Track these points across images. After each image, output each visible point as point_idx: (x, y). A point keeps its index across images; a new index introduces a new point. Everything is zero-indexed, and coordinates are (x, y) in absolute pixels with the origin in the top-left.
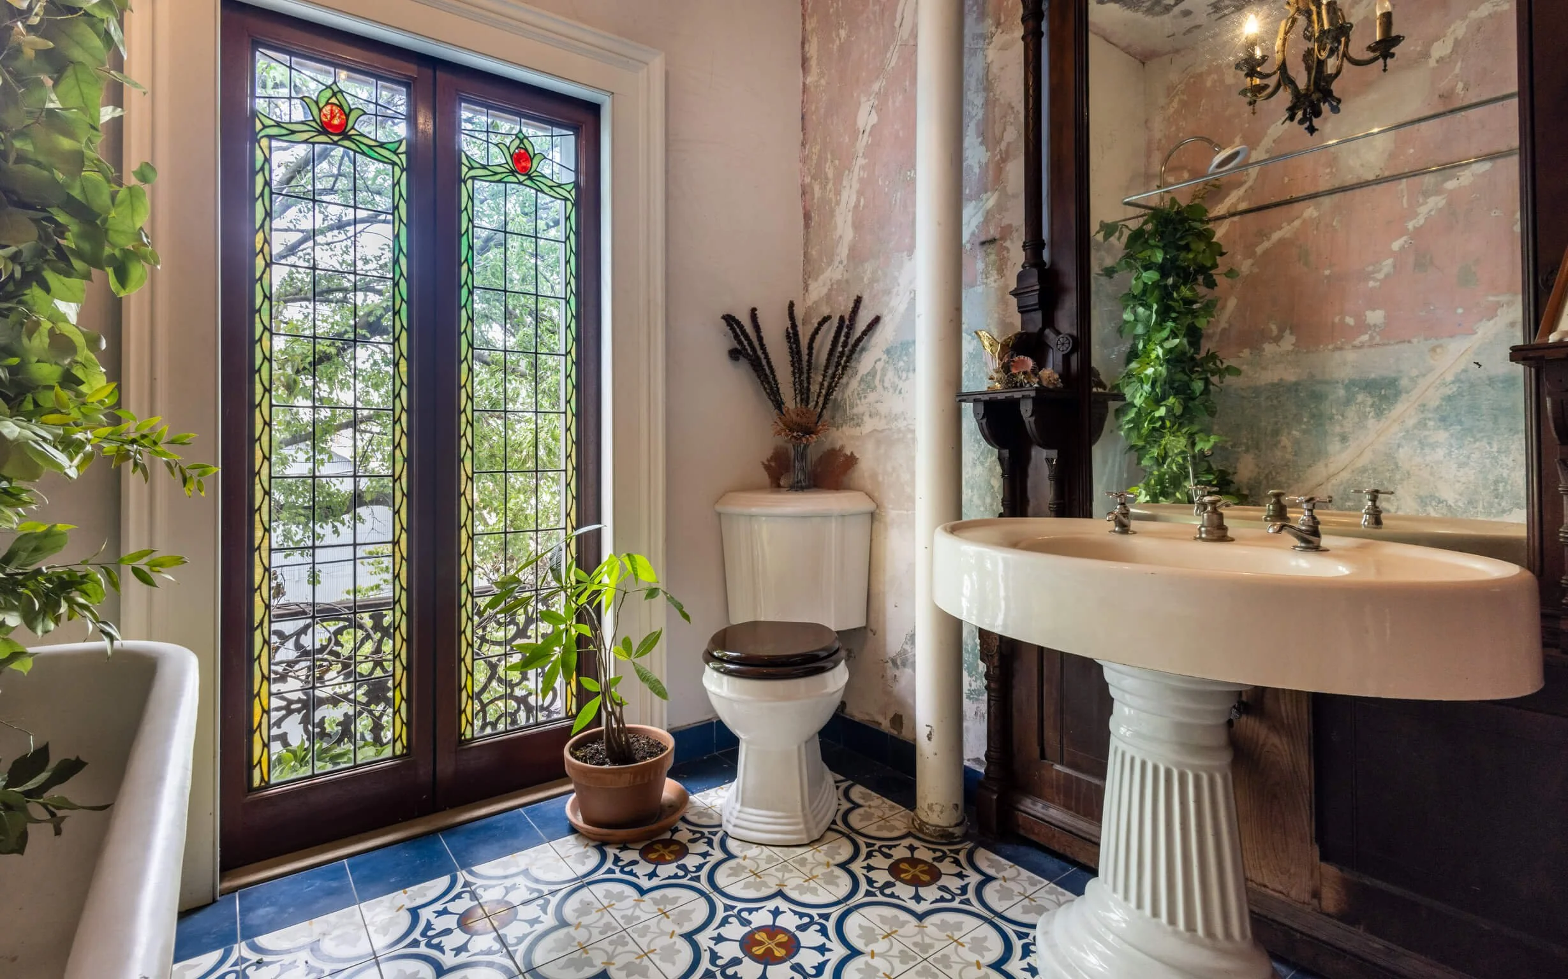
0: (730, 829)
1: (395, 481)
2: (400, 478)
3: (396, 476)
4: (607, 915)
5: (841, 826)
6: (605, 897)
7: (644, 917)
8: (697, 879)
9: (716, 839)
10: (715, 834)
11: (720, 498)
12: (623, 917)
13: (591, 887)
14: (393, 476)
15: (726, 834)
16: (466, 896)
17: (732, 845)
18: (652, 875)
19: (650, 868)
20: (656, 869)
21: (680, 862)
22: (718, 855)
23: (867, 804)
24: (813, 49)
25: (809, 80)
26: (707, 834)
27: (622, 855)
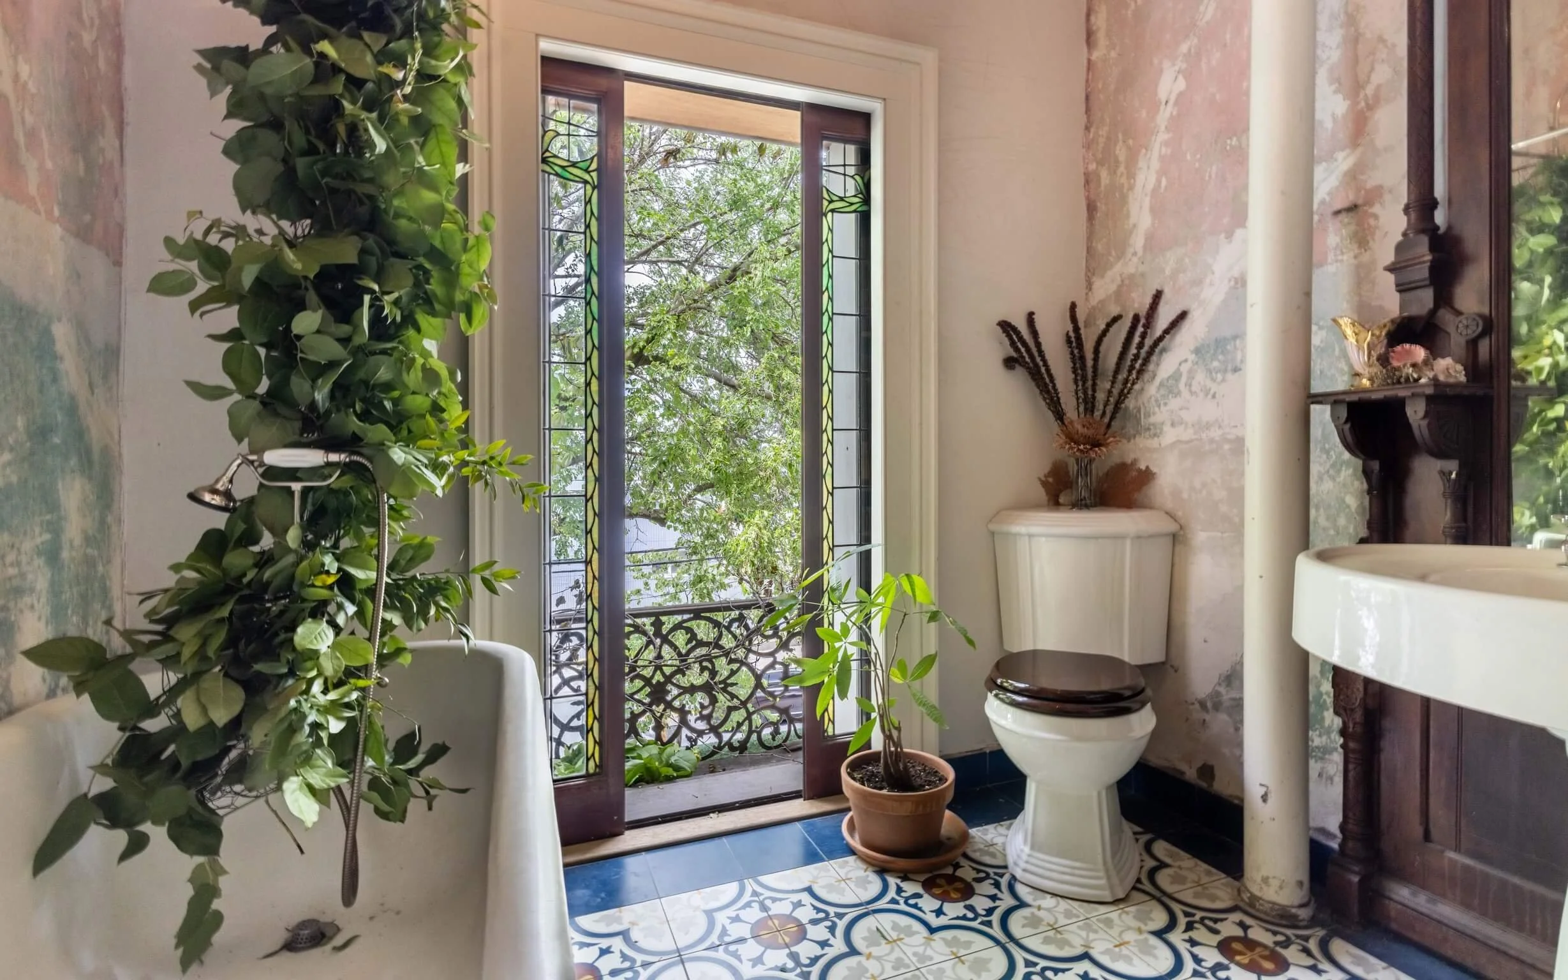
0: (1019, 874)
1: (587, 501)
2: (592, 497)
3: (589, 496)
4: (897, 949)
5: (1148, 887)
6: (893, 929)
7: (938, 958)
8: (989, 924)
9: (1004, 882)
10: (1002, 876)
11: (996, 516)
12: (915, 954)
13: (877, 915)
14: (585, 496)
15: (1014, 878)
16: (756, 905)
17: (1021, 890)
18: (939, 912)
19: (936, 904)
20: (942, 906)
21: (968, 902)
22: (1007, 901)
23: (1177, 864)
24: (1100, 21)
25: (1095, 55)
26: (992, 875)
27: (905, 885)
